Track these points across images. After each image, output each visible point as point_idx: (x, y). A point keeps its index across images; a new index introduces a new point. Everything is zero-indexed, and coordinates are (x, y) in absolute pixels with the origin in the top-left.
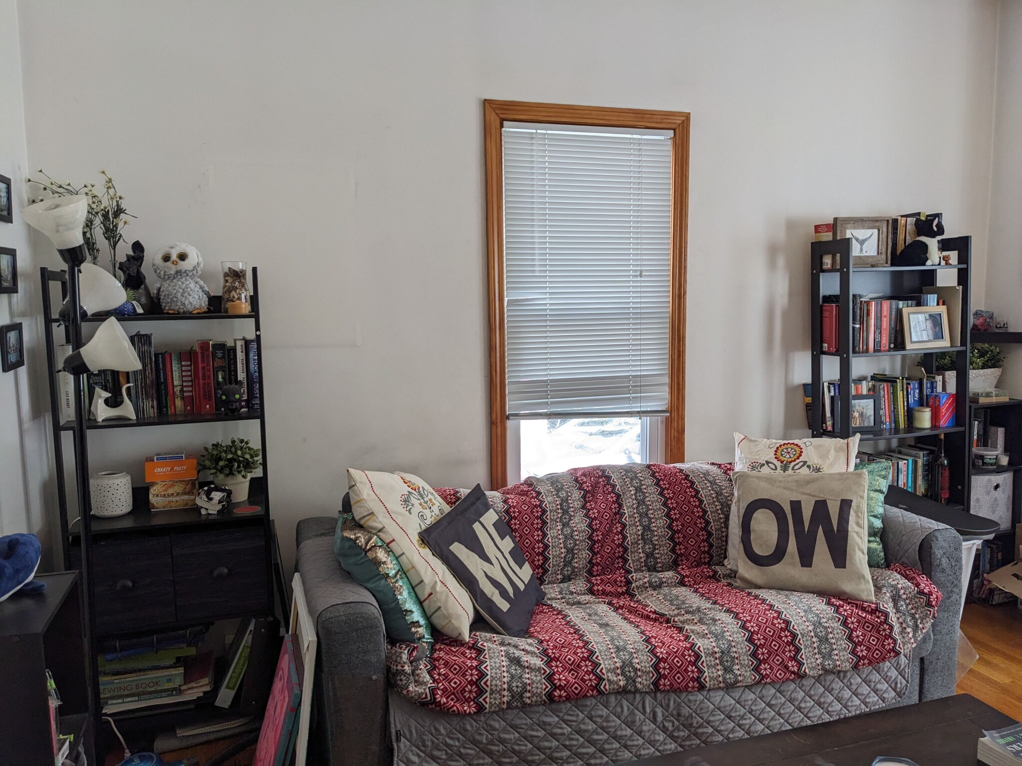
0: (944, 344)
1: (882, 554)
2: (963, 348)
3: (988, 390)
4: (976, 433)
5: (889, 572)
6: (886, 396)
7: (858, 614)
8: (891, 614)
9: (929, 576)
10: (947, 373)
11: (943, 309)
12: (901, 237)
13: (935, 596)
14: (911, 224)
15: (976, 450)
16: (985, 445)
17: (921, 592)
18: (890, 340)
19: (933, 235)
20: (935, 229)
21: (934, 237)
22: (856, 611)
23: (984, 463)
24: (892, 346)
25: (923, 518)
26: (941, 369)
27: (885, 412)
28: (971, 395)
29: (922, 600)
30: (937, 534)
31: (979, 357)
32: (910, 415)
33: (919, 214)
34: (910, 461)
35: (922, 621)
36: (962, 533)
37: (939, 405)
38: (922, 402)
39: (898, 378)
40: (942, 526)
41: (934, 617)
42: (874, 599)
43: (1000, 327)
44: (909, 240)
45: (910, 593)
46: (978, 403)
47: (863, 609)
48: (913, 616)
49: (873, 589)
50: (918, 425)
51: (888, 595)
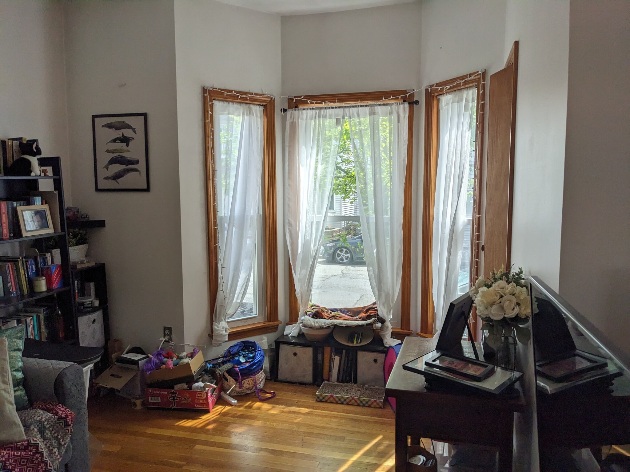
0: (50, 231)
1: (26, 398)
2: (63, 233)
3: (82, 259)
4: (76, 288)
5: (33, 411)
6: (11, 273)
7: (14, 455)
8: (40, 444)
9: (64, 404)
10: (53, 251)
11: (46, 207)
12: (9, 155)
13: (70, 417)
14: (16, 146)
15: (78, 300)
16: (83, 295)
17: (60, 418)
18: (10, 230)
19: (34, 154)
20: (35, 150)
21: (35, 156)
22: (12, 453)
23: (84, 308)
24: (12, 235)
25: (54, 362)
26: (49, 249)
27: (12, 285)
28: (71, 264)
29: (61, 424)
30: (66, 371)
31: (73, 239)
32: (31, 283)
33: (21, 139)
34: (35, 317)
35: (63, 439)
36: (79, 363)
37: (51, 274)
38: (39, 273)
39: (19, 258)
40: (68, 364)
41: (71, 432)
42: (25, 437)
43: (84, 218)
44: (16, 157)
45: (52, 422)
46: (76, 268)
47: (18, 449)
48: (56, 438)
49: (22, 429)
50: (37, 290)
51: (36, 430)
